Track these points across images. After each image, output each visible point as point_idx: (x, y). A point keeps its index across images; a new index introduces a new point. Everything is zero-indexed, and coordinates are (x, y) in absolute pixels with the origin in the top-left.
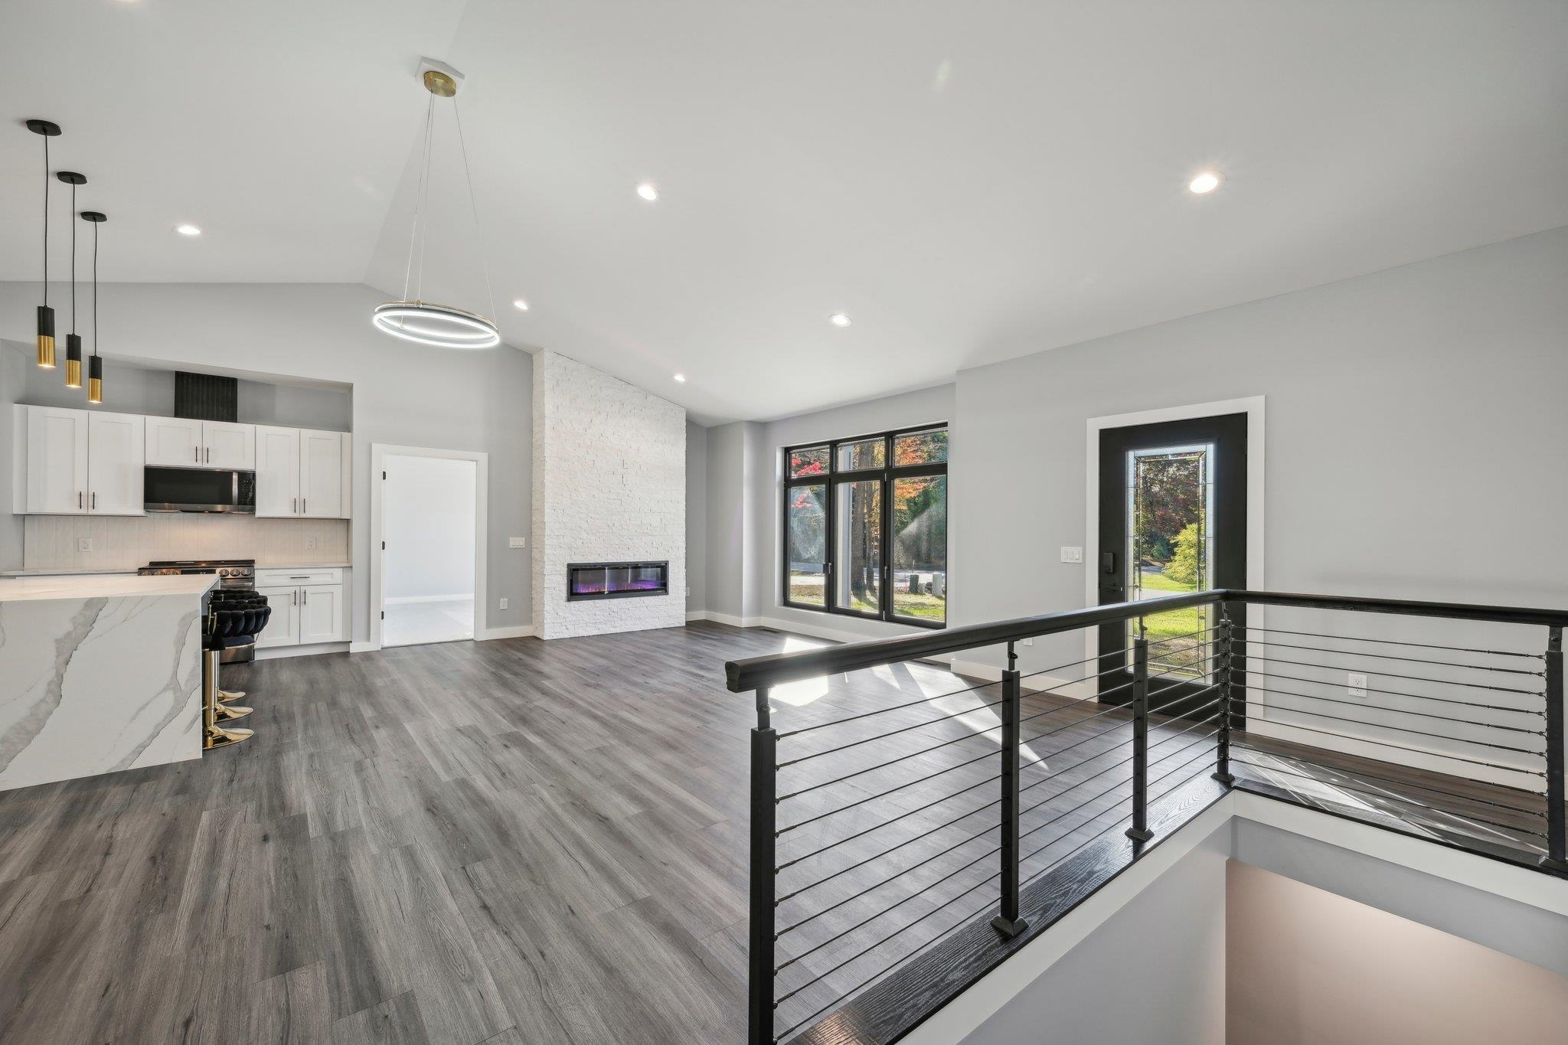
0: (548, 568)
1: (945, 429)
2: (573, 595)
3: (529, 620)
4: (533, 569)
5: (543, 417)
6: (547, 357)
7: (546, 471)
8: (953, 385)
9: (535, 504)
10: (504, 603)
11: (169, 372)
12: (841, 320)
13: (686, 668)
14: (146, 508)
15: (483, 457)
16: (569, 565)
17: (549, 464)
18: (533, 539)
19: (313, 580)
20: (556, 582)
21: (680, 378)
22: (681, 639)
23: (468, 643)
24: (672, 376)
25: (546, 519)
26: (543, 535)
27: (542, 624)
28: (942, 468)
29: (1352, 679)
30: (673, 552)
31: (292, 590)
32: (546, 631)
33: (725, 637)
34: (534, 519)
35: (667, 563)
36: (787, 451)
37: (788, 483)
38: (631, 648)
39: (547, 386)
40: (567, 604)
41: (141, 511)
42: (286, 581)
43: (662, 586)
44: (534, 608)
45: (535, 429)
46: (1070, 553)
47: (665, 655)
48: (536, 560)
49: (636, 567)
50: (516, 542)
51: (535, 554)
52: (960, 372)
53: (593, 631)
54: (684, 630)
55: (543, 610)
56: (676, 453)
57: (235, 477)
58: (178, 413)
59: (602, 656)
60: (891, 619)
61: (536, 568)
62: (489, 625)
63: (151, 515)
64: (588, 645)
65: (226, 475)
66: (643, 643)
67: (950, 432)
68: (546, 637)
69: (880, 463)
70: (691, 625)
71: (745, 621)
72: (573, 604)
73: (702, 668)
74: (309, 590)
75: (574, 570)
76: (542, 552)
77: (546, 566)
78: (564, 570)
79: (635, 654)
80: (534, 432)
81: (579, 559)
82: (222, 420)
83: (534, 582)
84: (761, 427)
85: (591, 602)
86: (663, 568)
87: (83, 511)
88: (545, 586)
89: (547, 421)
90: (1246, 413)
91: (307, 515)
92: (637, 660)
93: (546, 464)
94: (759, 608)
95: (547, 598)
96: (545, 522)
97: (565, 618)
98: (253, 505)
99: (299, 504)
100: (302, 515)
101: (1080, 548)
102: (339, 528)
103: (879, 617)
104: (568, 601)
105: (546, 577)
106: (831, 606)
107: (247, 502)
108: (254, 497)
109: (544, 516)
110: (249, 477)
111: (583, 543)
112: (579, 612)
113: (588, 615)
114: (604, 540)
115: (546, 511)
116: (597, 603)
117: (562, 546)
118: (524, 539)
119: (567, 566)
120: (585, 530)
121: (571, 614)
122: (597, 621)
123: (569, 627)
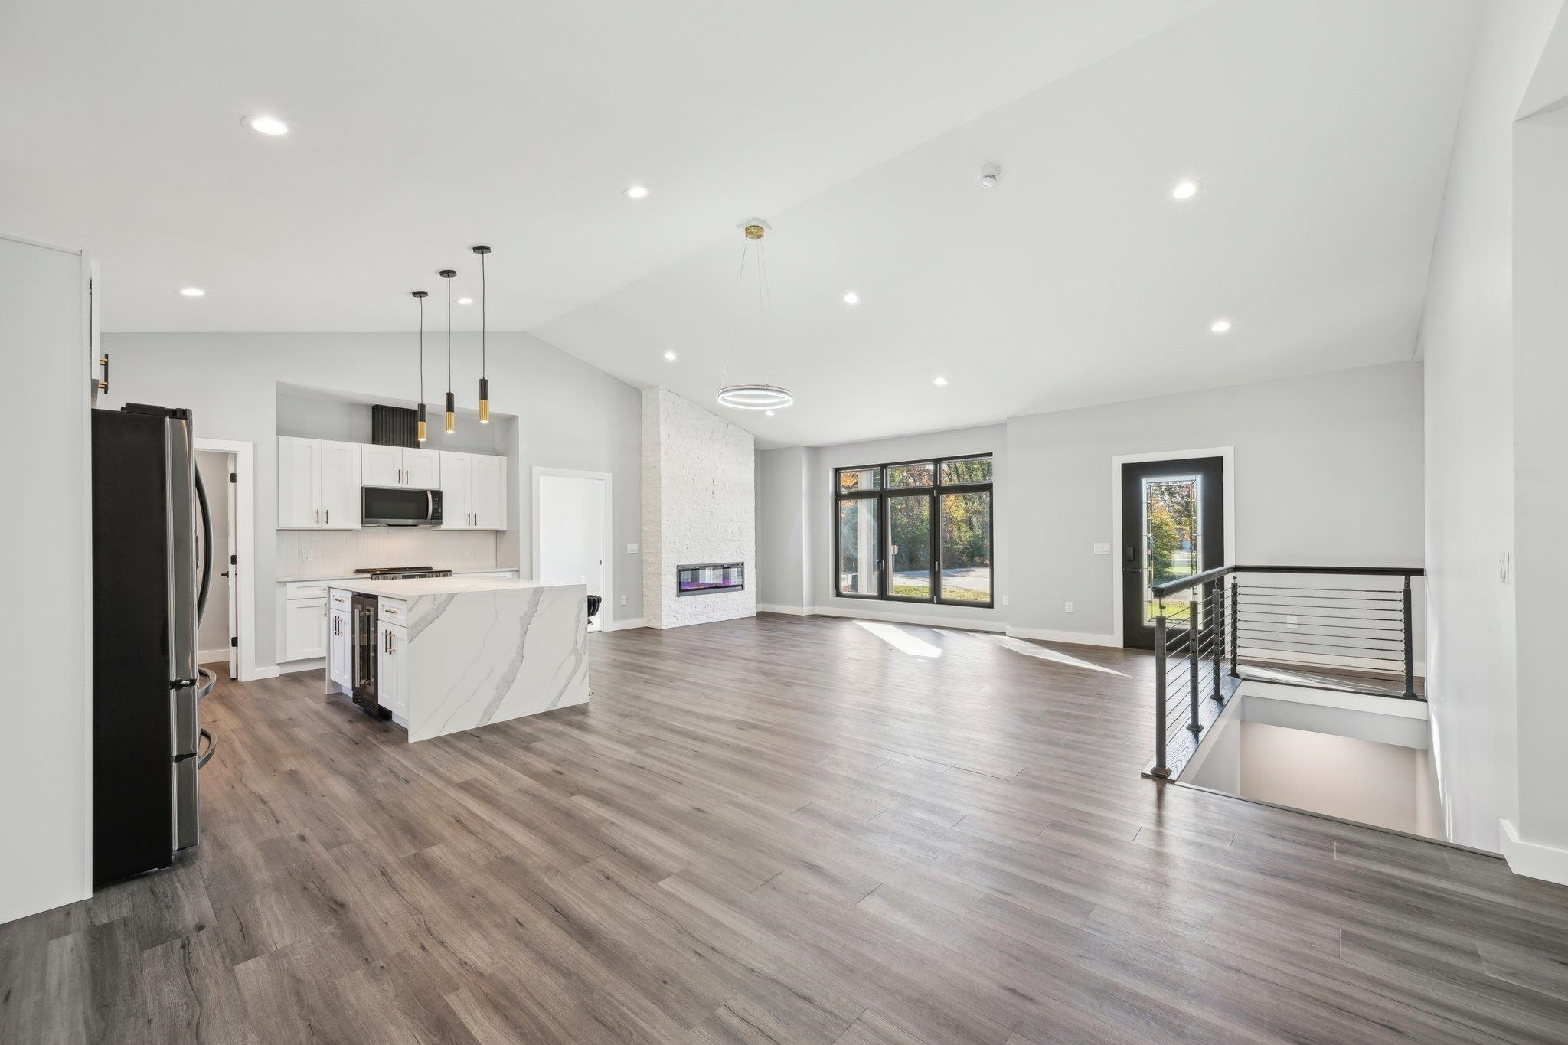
0: (661, 569)
1: (990, 457)
2: (682, 590)
3: (648, 614)
4: (645, 571)
5: (657, 443)
6: (661, 394)
7: (661, 489)
8: (1005, 424)
9: (646, 516)
10: (624, 600)
11: (367, 406)
14: (364, 523)
15: (608, 476)
16: (677, 567)
17: (664, 482)
18: (644, 545)
20: (670, 582)
25: (661, 529)
26: (659, 542)
27: (659, 616)
28: (988, 488)
29: (1289, 619)
30: (747, 554)
32: (663, 622)
34: (645, 528)
35: (743, 565)
36: (837, 471)
37: (838, 497)
39: (661, 418)
40: (677, 598)
41: (358, 525)
43: (740, 583)
44: (646, 603)
45: (646, 453)
46: (1100, 547)
48: (648, 563)
49: (724, 567)
50: (632, 548)
51: (647, 558)
52: (1010, 418)
53: (694, 622)
54: (754, 621)
55: (659, 605)
56: (747, 472)
57: (430, 496)
58: (375, 440)
60: (941, 602)
61: (649, 570)
62: (615, 618)
63: (365, 529)
65: (422, 494)
67: (995, 460)
68: (662, 627)
69: (927, 482)
70: (762, 616)
71: (805, 611)
72: (681, 599)
75: (681, 570)
76: (658, 556)
77: (659, 568)
78: (674, 571)
80: (645, 456)
81: (685, 561)
82: (408, 446)
83: (645, 582)
84: (815, 451)
85: (692, 597)
86: (740, 568)
87: (319, 526)
89: (662, 447)
90: (1222, 457)
91: (479, 527)
93: (661, 483)
94: (814, 601)
95: (659, 595)
96: (660, 531)
97: (675, 610)
98: (441, 519)
99: (472, 518)
100: (474, 528)
101: (1109, 544)
102: (492, 539)
103: (930, 601)
104: (678, 596)
105: (663, 577)
106: (883, 594)
107: (438, 517)
108: (441, 512)
109: (660, 526)
110: (438, 496)
111: (687, 548)
112: (684, 606)
113: (691, 608)
114: (701, 545)
115: (663, 521)
116: (697, 598)
117: (673, 551)
118: (637, 545)
119: (675, 567)
120: (688, 537)
121: (680, 607)
122: (697, 613)
123: (678, 618)
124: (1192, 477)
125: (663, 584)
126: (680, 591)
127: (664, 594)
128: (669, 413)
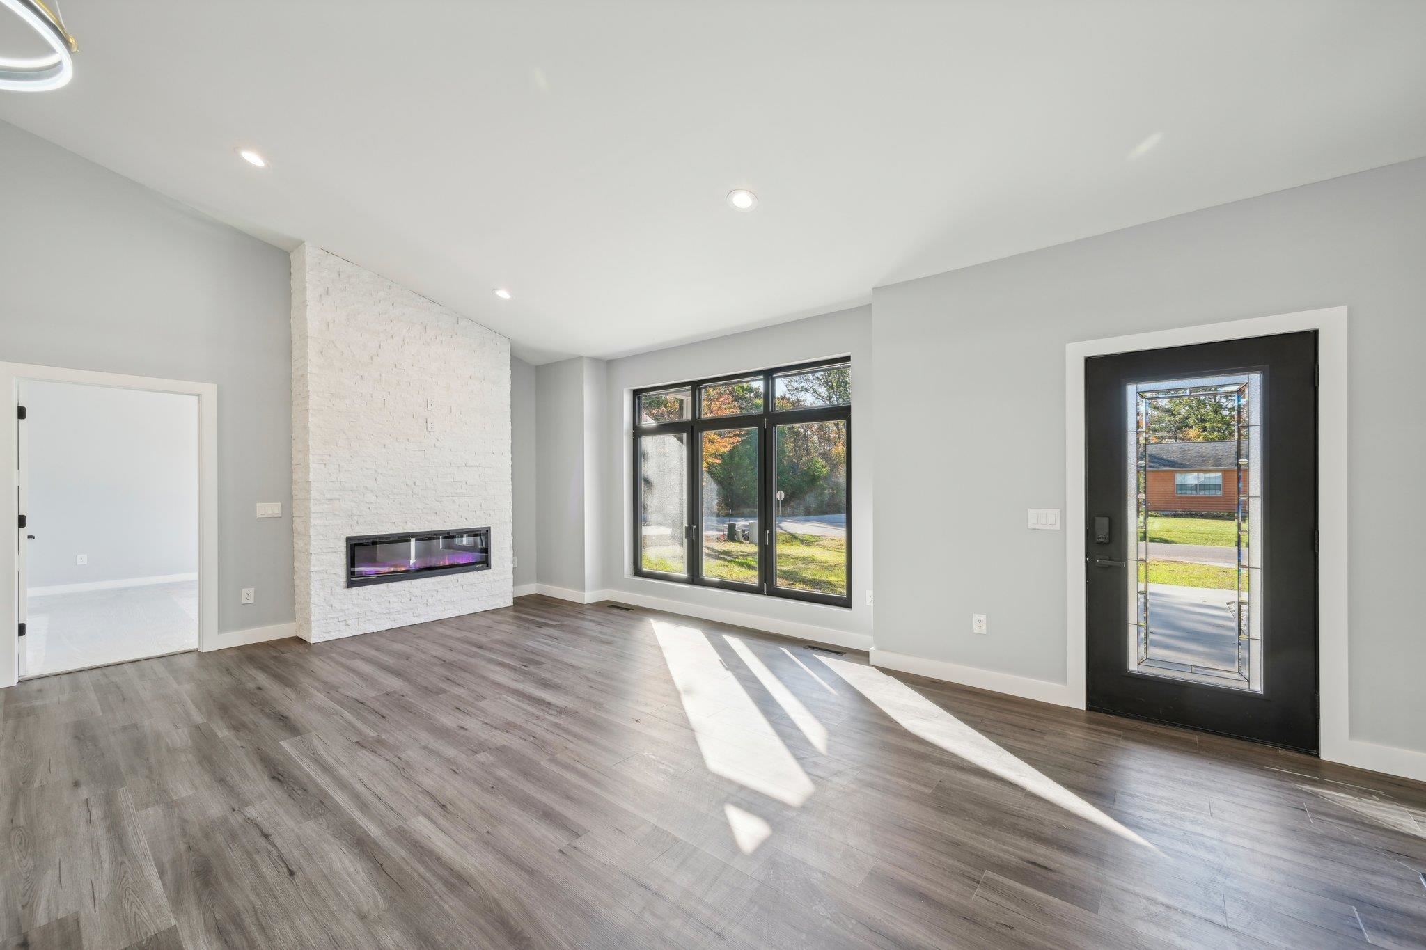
0: (315, 545)
1: (846, 364)
2: (356, 578)
3: (291, 616)
4: (295, 546)
5: (304, 336)
6: (310, 255)
7: (310, 411)
9: (297, 457)
10: (248, 595)
12: (743, 200)
13: (519, 686)
15: (210, 391)
16: (348, 539)
17: (314, 402)
18: (294, 504)
20: (328, 563)
21: (503, 294)
22: (507, 630)
23: (186, 658)
24: (494, 290)
25: (312, 477)
26: (307, 499)
27: (308, 621)
28: (844, 413)
30: (496, 516)
32: (313, 631)
33: (567, 621)
34: (295, 477)
35: (488, 530)
36: (636, 393)
37: (637, 433)
38: (439, 651)
39: (311, 295)
40: (346, 591)
43: (482, 559)
44: (298, 599)
45: (295, 354)
46: (1042, 518)
47: (491, 661)
48: (299, 533)
49: (448, 536)
50: (271, 509)
51: (297, 524)
52: (876, 290)
54: (511, 612)
55: (310, 602)
56: (498, 393)
59: (397, 673)
60: (773, 592)
61: (299, 544)
62: (222, 628)
64: (377, 649)
66: (458, 639)
67: (854, 369)
68: (313, 640)
69: (754, 407)
72: (355, 591)
73: (545, 684)
75: (356, 545)
76: (306, 522)
77: (312, 542)
78: (342, 546)
79: (445, 663)
80: (294, 359)
81: (364, 530)
83: (296, 564)
84: (607, 365)
86: (482, 535)
88: (312, 569)
90: (1318, 332)
92: (449, 674)
93: (310, 402)
94: (608, 576)
95: (315, 586)
96: (310, 482)
97: (342, 610)
101: (1057, 512)
103: (757, 591)
104: (347, 586)
105: (313, 557)
106: (695, 577)
109: (308, 473)
111: (370, 508)
112: (365, 601)
113: (379, 603)
114: (400, 504)
115: (312, 465)
116: (392, 587)
117: (337, 513)
118: (280, 504)
119: (345, 540)
120: (372, 491)
121: (354, 605)
122: (392, 610)
123: (349, 622)
124: (1242, 378)
126: (353, 577)
128: (328, 288)
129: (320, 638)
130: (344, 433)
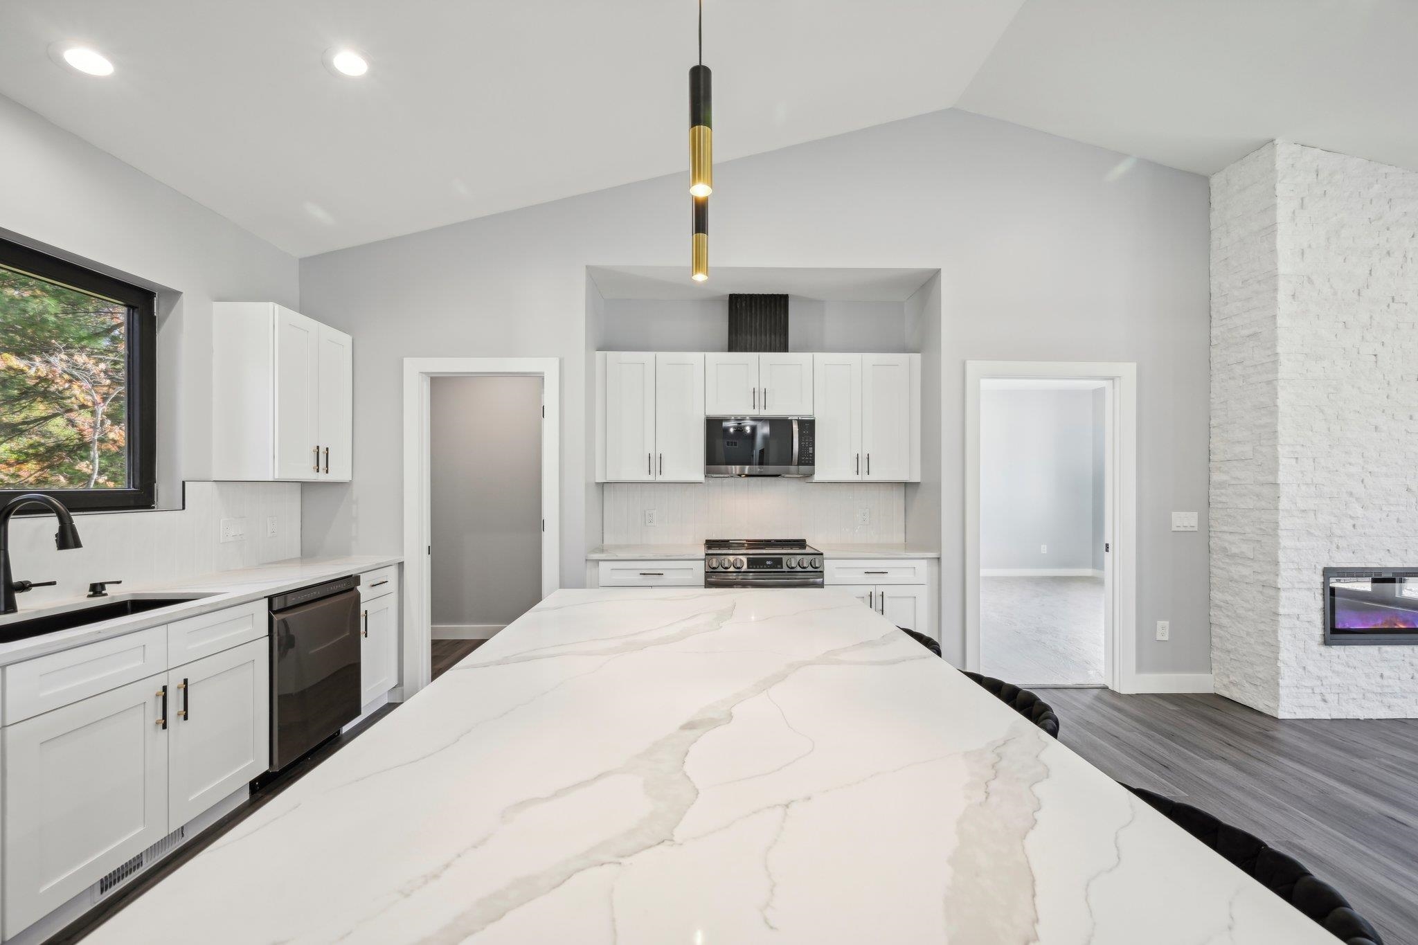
0: (1286, 576)
2: (1335, 633)
4: (1215, 571)
6: (1282, 154)
9: (1226, 451)
10: (1163, 630)
11: (724, 296)
14: (708, 473)
16: (1325, 571)
18: (1216, 515)
19: (892, 577)
20: (1303, 607)
26: (1271, 509)
27: (1274, 685)
31: (869, 589)
32: (1281, 701)
34: (1216, 477)
39: (1282, 213)
40: (1323, 649)
41: (700, 476)
42: (860, 577)
48: (1230, 555)
50: (1186, 520)
51: (1225, 542)
55: (1278, 660)
57: (795, 427)
58: (732, 347)
62: (1140, 668)
63: (711, 481)
65: (787, 425)
72: (1336, 651)
74: (888, 591)
75: (1337, 581)
77: (1277, 572)
78: (1314, 581)
81: (1348, 559)
82: (775, 351)
85: (1372, 650)
87: (651, 478)
88: (1279, 610)
89: (1281, 279)
91: (874, 477)
96: (1275, 485)
97: (1319, 678)
98: (813, 464)
99: (863, 462)
100: (867, 478)
102: (897, 498)
104: (1326, 642)
105: (1283, 594)
107: (807, 459)
108: (813, 454)
109: (1274, 471)
110: (808, 427)
111: (1354, 526)
112: (1348, 669)
113: (1367, 676)
114: (1398, 520)
115: (1283, 461)
116: (1387, 652)
117: (1313, 531)
118: (1196, 514)
119: (1322, 573)
120: (1357, 499)
121: (1333, 672)
122: (1386, 690)
123: (1327, 697)
125: (1281, 611)
126: (1334, 631)
127: (1284, 636)
128: (1302, 199)
129: (1289, 712)
130: (1322, 411)
